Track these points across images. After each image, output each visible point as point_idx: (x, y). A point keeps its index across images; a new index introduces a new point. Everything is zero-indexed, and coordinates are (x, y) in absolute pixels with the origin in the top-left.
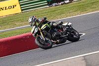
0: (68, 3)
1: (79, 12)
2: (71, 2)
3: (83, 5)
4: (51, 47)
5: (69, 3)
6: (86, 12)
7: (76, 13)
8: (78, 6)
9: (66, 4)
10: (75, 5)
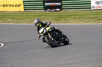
2: (61, 11)
9: (57, 11)
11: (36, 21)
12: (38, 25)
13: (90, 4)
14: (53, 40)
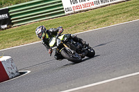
0: (5, 29)
1: (21, 41)
2: (10, 27)
3: (26, 31)
4: (81, 61)
5: (7, 28)
6: (31, 41)
7: (18, 42)
8: (20, 33)
9: (3, 29)
10: (16, 31)
11: (39, 31)
12: (43, 36)
13: (62, 5)
14: (74, 53)
